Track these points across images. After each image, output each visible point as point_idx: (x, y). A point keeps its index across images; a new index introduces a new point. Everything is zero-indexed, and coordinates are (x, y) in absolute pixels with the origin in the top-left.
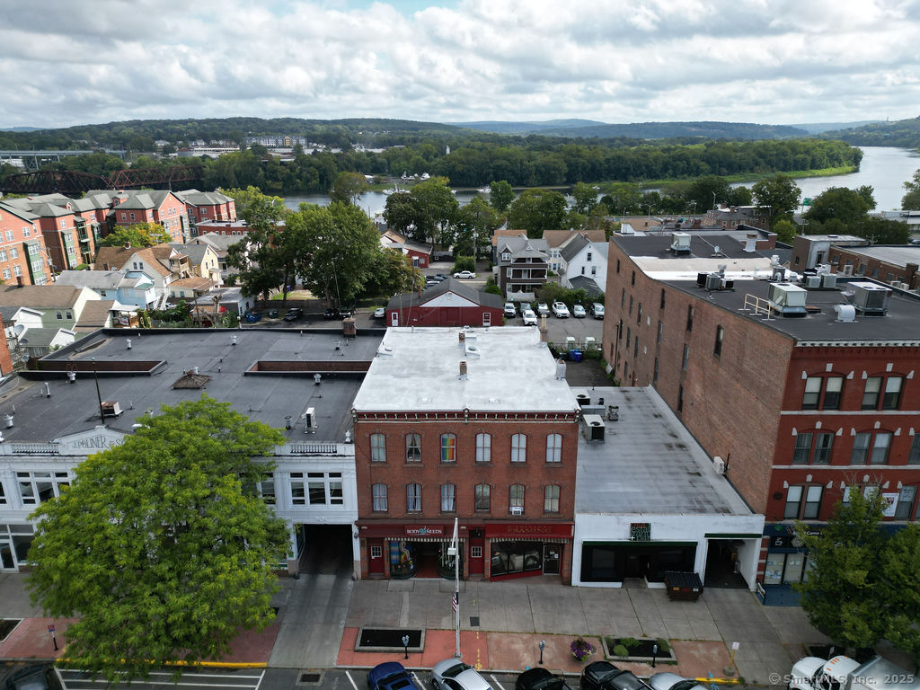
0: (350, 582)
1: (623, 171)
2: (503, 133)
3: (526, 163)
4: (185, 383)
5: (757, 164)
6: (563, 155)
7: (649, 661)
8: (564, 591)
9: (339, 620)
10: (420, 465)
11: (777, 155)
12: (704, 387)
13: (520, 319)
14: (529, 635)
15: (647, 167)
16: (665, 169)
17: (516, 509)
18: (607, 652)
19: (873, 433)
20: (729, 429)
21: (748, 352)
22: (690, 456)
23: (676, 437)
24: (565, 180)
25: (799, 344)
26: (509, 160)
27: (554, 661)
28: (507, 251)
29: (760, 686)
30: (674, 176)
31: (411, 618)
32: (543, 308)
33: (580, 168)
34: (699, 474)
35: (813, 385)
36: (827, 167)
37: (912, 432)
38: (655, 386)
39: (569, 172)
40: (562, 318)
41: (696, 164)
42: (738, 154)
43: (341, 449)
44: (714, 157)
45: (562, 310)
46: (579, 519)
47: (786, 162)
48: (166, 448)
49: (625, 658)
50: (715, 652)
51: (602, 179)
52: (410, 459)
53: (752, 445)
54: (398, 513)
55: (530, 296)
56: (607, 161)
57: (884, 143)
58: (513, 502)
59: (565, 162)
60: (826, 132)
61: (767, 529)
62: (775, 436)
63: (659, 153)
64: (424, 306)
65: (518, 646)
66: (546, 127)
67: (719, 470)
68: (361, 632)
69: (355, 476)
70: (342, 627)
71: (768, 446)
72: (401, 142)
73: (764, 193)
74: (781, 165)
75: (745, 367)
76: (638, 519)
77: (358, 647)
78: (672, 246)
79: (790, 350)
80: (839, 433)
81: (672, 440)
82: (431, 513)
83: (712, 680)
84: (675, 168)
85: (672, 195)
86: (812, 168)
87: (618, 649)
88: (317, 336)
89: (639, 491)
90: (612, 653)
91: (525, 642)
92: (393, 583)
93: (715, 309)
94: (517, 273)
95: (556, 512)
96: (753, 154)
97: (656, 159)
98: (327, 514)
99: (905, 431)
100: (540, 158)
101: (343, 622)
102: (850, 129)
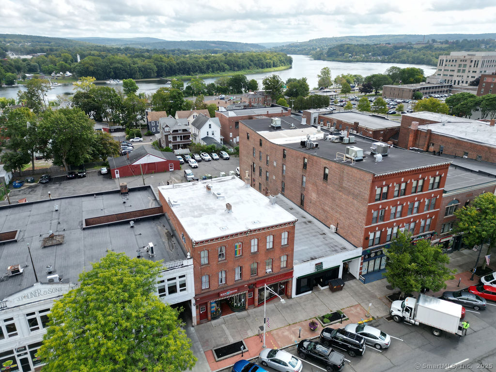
0: (192, 329)
1: (187, 69)
2: (108, 45)
3: (132, 65)
4: (51, 243)
5: (250, 65)
6: (153, 61)
7: (339, 322)
8: (290, 302)
9: (199, 349)
10: (225, 261)
11: (258, 61)
12: (318, 194)
13: (188, 164)
14: (288, 327)
15: (199, 67)
16: (208, 68)
17: (269, 270)
18: (323, 324)
19: (396, 206)
20: (336, 212)
21: (345, 179)
22: (316, 226)
23: (305, 218)
24: (156, 75)
25: (376, 176)
26: (122, 64)
27: (304, 335)
28: (167, 126)
29: (380, 318)
30: (213, 72)
31: (233, 336)
32: (197, 157)
33: (164, 68)
34: (324, 234)
35: (378, 191)
36: (280, 66)
37: (409, 203)
38: (283, 195)
39: (158, 70)
40: (208, 161)
41: (222, 65)
42: (241, 60)
43: (185, 262)
44: (230, 62)
45: (208, 157)
46: (295, 267)
47: (262, 64)
48: (117, 288)
49: (330, 323)
50: (358, 309)
51: (177, 74)
52: (220, 259)
53: (352, 218)
54: (215, 286)
55: (186, 151)
56: (178, 64)
57: (298, 53)
58: (267, 267)
59: (155, 64)
60: (273, 47)
61: (364, 253)
62: (366, 214)
63: (203, 59)
64: (134, 164)
65: (286, 333)
66: (131, 41)
67: (334, 231)
68: (214, 351)
69: (193, 275)
70: (202, 352)
71: (362, 219)
72: (42, 51)
73: (268, 84)
74: (261, 65)
75: (344, 185)
76: (317, 261)
77: (217, 359)
78: (272, 125)
79: (371, 178)
80: (387, 209)
81: (304, 220)
82: (230, 283)
83: (364, 321)
84: (213, 68)
85: (220, 84)
86: (274, 67)
87: (325, 320)
88: (105, 197)
89: (307, 247)
90: (324, 323)
91: (288, 330)
92: (214, 322)
93: (322, 160)
94: (175, 138)
95: (285, 267)
96: (248, 60)
97: (203, 63)
98: (179, 297)
99: (407, 203)
100: (140, 63)
101: (201, 349)
102: (283, 46)
